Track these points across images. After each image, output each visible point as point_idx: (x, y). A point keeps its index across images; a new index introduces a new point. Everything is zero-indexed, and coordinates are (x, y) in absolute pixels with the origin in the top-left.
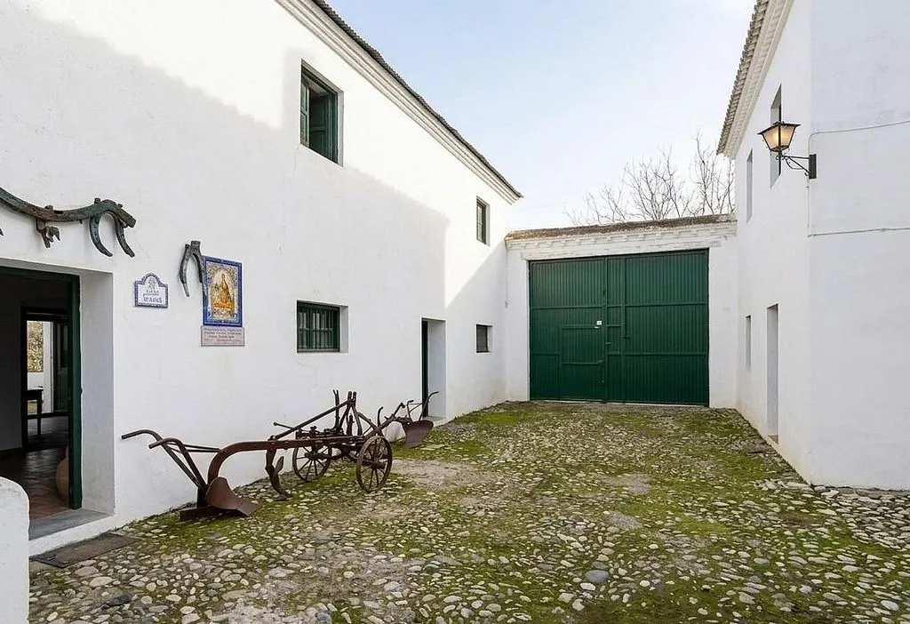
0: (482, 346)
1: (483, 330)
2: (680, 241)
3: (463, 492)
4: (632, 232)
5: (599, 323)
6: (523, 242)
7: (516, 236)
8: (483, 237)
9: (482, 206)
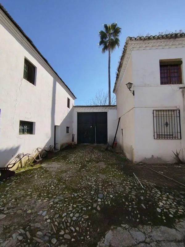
0: (68, 132)
1: (68, 128)
2: (105, 110)
3: (62, 172)
4: (98, 108)
5: (91, 127)
6: (76, 108)
7: (75, 107)
8: (68, 106)
9: (69, 100)
